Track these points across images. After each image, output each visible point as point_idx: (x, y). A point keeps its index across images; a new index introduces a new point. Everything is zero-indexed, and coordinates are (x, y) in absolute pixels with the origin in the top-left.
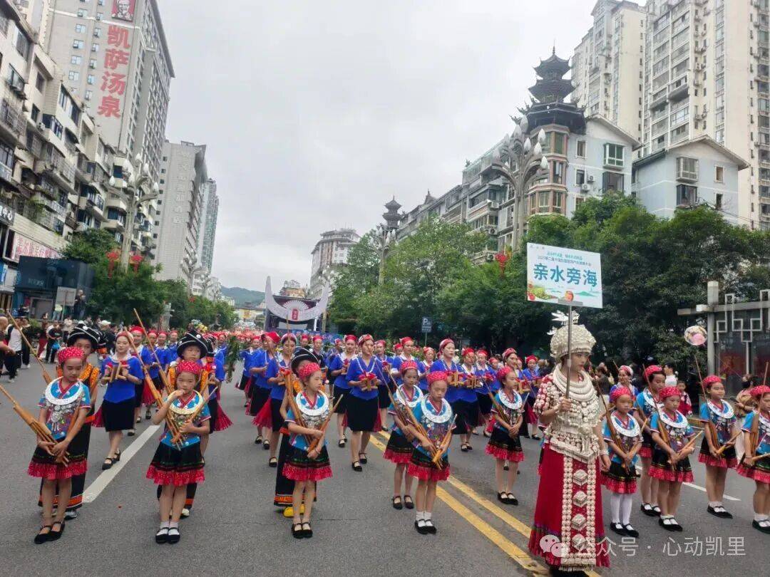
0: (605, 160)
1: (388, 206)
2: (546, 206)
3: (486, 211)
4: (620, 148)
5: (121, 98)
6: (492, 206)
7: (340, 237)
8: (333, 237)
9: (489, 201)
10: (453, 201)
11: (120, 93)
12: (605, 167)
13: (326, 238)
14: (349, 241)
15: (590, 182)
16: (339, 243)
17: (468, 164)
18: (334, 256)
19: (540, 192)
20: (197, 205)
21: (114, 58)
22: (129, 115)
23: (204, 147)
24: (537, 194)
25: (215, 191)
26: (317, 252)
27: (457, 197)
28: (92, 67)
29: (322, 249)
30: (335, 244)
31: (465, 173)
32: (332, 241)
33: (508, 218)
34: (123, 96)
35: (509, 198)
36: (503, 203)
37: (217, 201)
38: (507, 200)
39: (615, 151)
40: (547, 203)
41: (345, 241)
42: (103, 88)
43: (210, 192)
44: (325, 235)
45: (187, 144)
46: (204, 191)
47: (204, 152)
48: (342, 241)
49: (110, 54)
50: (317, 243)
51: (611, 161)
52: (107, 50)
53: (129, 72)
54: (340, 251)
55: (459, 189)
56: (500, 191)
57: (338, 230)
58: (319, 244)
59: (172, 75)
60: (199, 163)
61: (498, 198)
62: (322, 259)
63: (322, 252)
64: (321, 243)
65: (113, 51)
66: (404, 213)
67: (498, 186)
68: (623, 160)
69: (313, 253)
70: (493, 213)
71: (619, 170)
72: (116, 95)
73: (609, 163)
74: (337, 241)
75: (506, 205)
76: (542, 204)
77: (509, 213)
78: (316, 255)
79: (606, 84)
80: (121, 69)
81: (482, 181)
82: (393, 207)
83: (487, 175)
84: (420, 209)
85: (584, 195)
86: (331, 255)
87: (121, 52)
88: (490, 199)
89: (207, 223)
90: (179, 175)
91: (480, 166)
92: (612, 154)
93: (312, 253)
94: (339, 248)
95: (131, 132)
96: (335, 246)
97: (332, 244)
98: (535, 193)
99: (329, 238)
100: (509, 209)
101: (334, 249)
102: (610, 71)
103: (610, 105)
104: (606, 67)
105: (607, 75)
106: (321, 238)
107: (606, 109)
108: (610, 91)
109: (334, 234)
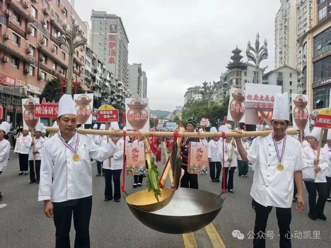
5: (114, 57)
7: (195, 90)
8: (192, 90)
11: (114, 56)
13: (189, 90)
14: (198, 91)
20: (140, 85)
21: (112, 45)
22: (117, 62)
25: (145, 75)
28: (105, 49)
30: (193, 92)
34: (115, 57)
37: (147, 79)
41: (197, 91)
42: (109, 55)
44: (189, 89)
45: (135, 64)
46: (142, 78)
49: (110, 44)
52: (109, 43)
53: (117, 49)
54: (195, 95)
57: (194, 87)
58: (186, 93)
59: (128, 42)
60: (140, 70)
62: (188, 98)
63: (188, 96)
64: (187, 92)
65: (111, 43)
69: (185, 96)
72: (113, 57)
74: (193, 91)
79: (285, 30)
80: (114, 48)
81: (224, 81)
87: (113, 43)
89: (144, 88)
90: (133, 75)
94: (194, 94)
95: (118, 67)
96: (193, 93)
101: (192, 94)
102: (286, 24)
103: (287, 38)
104: (285, 23)
105: (285, 26)
106: (187, 91)
107: (285, 39)
108: (287, 32)
109: (192, 89)
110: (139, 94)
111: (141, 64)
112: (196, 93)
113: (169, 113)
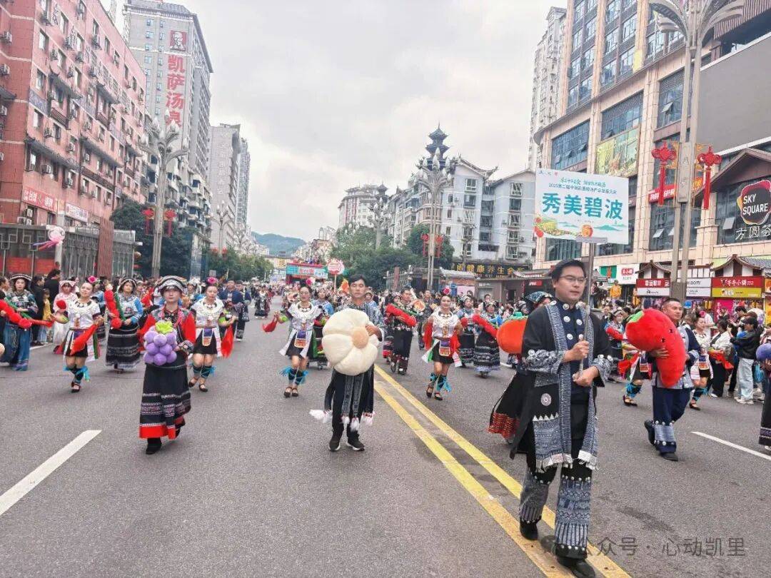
5: (181, 111)
7: (362, 193)
8: (357, 194)
11: (180, 108)
13: (350, 195)
16: (362, 199)
18: (357, 211)
20: (235, 176)
21: (174, 81)
22: (187, 123)
26: (343, 207)
28: (158, 89)
29: (347, 205)
30: (358, 200)
32: (356, 197)
34: (182, 110)
41: (367, 197)
42: (168, 105)
44: (350, 191)
45: (225, 126)
46: (240, 160)
48: (363, 197)
49: (171, 77)
50: (342, 198)
52: (168, 75)
53: (184, 90)
54: (363, 206)
57: (362, 186)
58: (344, 200)
59: (211, 71)
60: (235, 139)
62: (347, 214)
63: (347, 208)
64: (347, 199)
65: (173, 75)
69: (340, 207)
72: (177, 110)
74: (360, 197)
78: (341, 211)
80: (179, 89)
86: (355, 210)
87: (178, 76)
90: (220, 152)
95: (188, 136)
96: (358, 202)
97: (356, 200)
99: (353, 194)
101: (358, 205)
102: (555, 71)
103: (554, 100)
104: (553, 68)
105: (553, 75)
106: (346, 195)
107: (551, 103)
108: (554, 89)
109: (358, 190)
110: (233, 198)
111: (238, 127)
112: (364, 203)
113: (301, 242)
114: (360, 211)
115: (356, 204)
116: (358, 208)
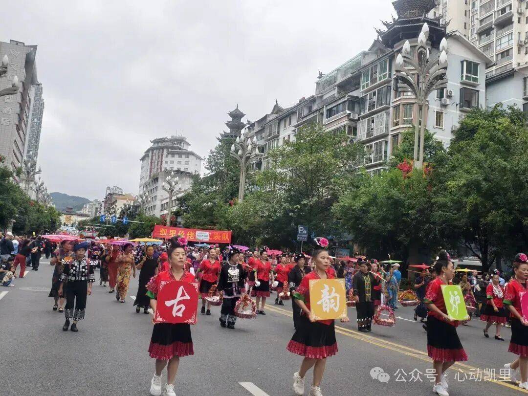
0: (462, 77)
1: (231, 114)
2: (410, 118)
3: (345, 122)
4: (476, 65)
6: (351, 117)
7: (171, 145)
8: (164, 144)
9: (348, 112)
10: (306, 112)
12: (462, 83)
13: (156, 145)
14: (180, 149)
15: (449, 97)
16: (170, 150)
17: (321, 76)
18: (164, 163)
19: (404, 104)
23: (35, 47)
24: (401, 106)
25: (41, 93)
26: (147, 158)
27: (310, 108)
29: (152, 156)
30: (165, 150)
31: (318, 84)
32: (162, 148)
33: (368, 129)
35: (369, 110)
36: (362, 114)
37: (42, 105)
38: (367, 112)
39: (472, 67)
40: (410, 116)
41: (175, 148)
43: (36, 94)
44: (156, 141)
47: (35, 53)
48: (172, 148)
50: (146, 150)
51: (467, 77)
54: (170, 158)
55: (312, 100)
56: (359, 102)
57: (169, 137)
58: (148, 151)
61: (356, 109)
62: (151, 165)
63: (152, 159)
64: (151, 150)
66: (248, 121)
67: (358, 97)
68: (478, 77)
69: (143, 159)
70: (351, 124)
71: (474, 86)
73: (466, 79)
74: (167, 148)
75: (364, 117)
76: (405, 116)
77: (368, 124)
78: (145, 162)
81: (339, 92)
82: (236, 116)
83: (344, 87)
84: (269, 119)
85: (443, 109)
86: (162, 162)
88: (349, 109)
91: (335, 79)
92: (468, 71)
93: (141, 160)
94: (170, 156)
96: (165, 153)
97: (163, 152)
98: (399, 105)
99: (160, 145)
100: (369, 121)
106: (151, 145)
109: (164, 141)
112: (173, 154)
114: (166, 162)
115: (162, 155)
116: (165, 159)
